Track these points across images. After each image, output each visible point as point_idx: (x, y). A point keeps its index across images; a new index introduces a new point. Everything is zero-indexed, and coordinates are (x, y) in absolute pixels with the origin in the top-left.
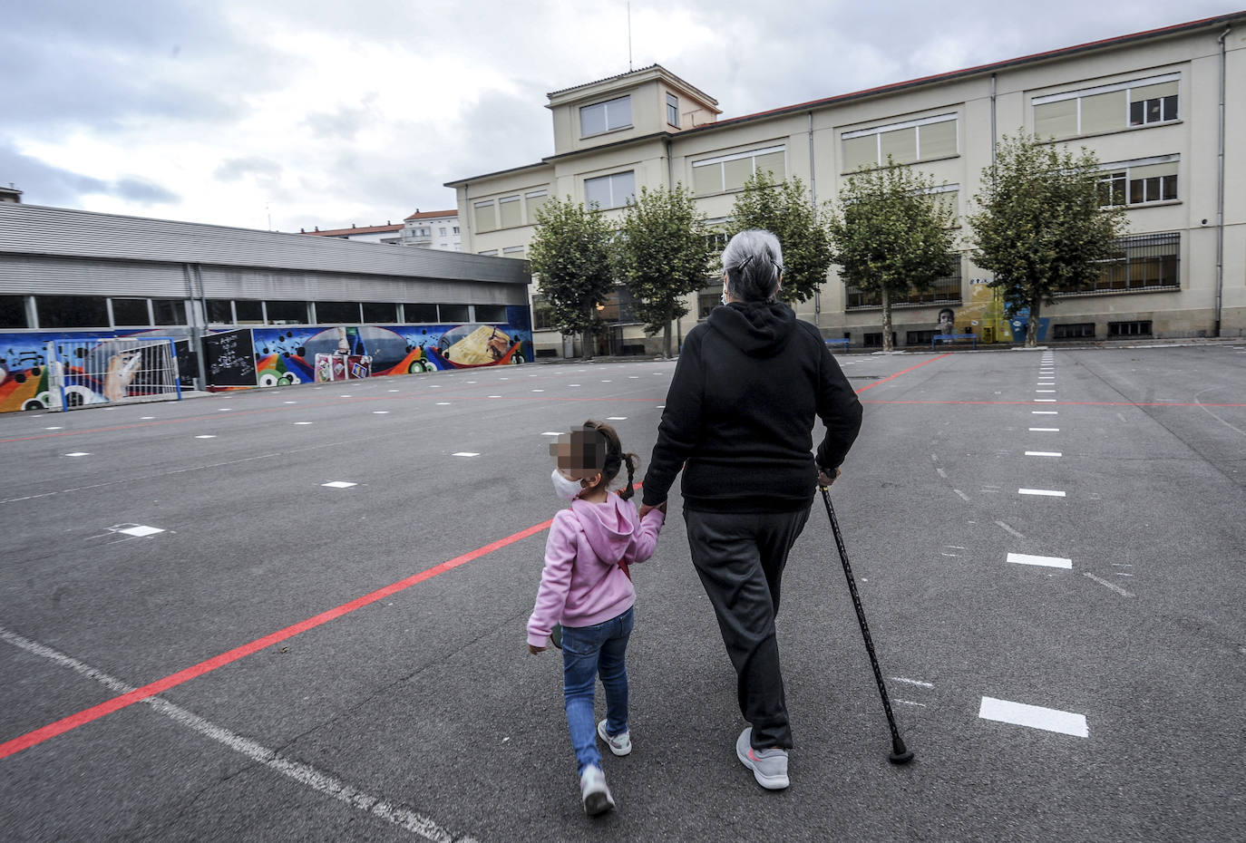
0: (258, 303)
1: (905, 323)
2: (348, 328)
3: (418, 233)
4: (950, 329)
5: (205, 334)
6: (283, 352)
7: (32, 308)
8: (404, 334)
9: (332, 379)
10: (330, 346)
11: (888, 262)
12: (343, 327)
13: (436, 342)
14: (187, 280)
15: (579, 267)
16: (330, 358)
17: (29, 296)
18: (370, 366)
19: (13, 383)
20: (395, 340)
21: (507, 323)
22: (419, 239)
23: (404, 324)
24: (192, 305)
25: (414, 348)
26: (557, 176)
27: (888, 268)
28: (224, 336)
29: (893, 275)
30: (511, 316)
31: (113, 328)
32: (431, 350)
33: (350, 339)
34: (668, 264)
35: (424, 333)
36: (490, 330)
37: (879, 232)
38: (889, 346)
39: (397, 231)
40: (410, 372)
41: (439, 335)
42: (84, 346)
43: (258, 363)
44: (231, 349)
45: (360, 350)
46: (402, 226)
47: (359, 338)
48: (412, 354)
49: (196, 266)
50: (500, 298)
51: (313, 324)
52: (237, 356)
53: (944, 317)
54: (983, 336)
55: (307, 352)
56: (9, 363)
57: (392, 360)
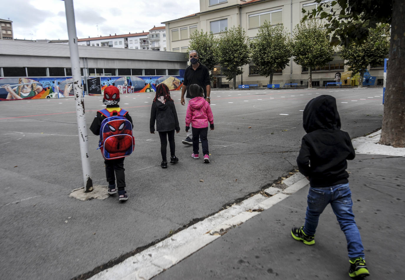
0: (102, 69)
1: (323, 78)
2: (127, 77)
3: (155, 36)
4: (339, 80)
5: (88, 78)
6: (109, 84)
7: (48, 71)
8: (144, 79)
9: (122, 93)
10: (122, 83)
11: (307, 56)
12: (126, 77)
13: (155, 82)
14: (84, 62)
15: (204, 56)
16: (122, 86)
17: (47, 68)
18: (134, 90)
19: (44, 91)
20: (141, 81)
21: (180, 76)
22: (155, 38)
23: (144, 76)
24: (85, 70)
25: (147, 84)
26: (200, 20)
27: (307, 58)
28: (93, 79)
29: (309, 60)
30: (181, 73)
31: (66, 76)
32: (153, 85)
33: (128, 80)
34: (233, 55)
35: (151, 79)
36: (174, 78)
37: (304, 45)
38: (310, 86)
39: (146, 35)
40: (146, 92)
41: (156, 80)
42: (59, 82)
43: (102, 87)
44: (95, 83)
45: (131, 84)
46: (148, 33)
47: (130, 80)
48: (147, 86)
49: (86, 58)
50: (177, 67)
51: (117, 76)
52: (97, 85)
53: (337, 76)
54: (351, 83)
55: (115, 85)
56: (43, 86)
57: (140, 88)
